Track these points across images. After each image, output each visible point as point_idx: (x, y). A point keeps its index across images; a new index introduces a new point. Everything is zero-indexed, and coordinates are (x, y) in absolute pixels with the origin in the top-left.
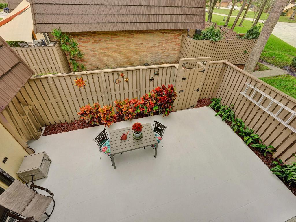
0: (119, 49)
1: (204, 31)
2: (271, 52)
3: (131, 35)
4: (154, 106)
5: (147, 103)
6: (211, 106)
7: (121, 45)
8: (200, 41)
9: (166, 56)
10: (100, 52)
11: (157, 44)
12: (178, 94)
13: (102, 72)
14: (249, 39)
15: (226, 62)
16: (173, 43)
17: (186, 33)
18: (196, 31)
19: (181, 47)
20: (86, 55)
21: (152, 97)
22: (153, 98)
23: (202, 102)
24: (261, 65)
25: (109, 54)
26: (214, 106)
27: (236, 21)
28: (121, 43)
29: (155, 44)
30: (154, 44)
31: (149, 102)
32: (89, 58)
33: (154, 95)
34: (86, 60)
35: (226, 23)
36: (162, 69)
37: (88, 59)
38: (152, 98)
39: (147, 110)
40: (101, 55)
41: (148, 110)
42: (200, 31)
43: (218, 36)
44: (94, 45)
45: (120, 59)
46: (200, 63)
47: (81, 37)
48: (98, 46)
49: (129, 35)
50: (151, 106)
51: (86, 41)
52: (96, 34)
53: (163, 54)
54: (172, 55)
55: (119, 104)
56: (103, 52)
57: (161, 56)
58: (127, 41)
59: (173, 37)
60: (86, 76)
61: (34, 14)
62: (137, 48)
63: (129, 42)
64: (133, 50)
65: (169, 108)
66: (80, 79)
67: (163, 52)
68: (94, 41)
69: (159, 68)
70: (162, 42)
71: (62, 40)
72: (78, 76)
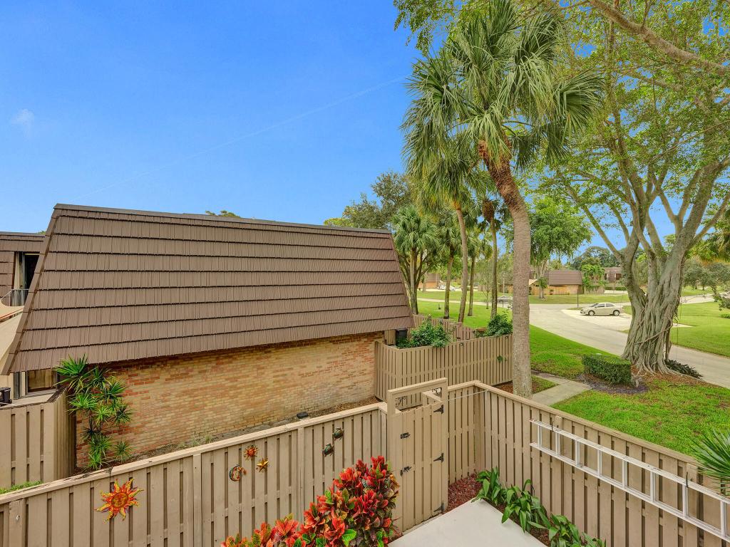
0: (235, 388)
1: (415, 331)
2: (540, 353)
3: (266, 353)
4: (346, 532)
5: (322, 527)
6: (484, 495)
7: (239, 378)
8: (413, 349)
9: (346, 390)
10: (182, 401)
11: (325, 366)
12: (398, 480)
13: (195, 453)
14: (497, 337)
15: (478, 383)
16: (359, 359)
17: (381, 338)
18: (397, 332)
19: (376, 366)
20: (138, 415)
21: (335, 501)
22: (339, 504)
23: (459, 491)
24: (537, 378)
25: (206, 402)
26: (488, 493)
27: (463, 310)
28: (241, 373)
29: (321, 367)
30: (317, 367)
31: (329, 519)
32: (147, 420)
33: (340, 495)
34: (137, 427)
35: (445, 313)
36: (350, 419)
37: (143, 425)
38: (335, 505)
40: (181, 410)
42: (405, 331)
43: (443, 337)
44: (168, 385)
45: (233, 410)
46: (430, 394)
47: (138, 369)
48: (179, 386)
49: (260, 355)
50: (337, 534)
51: (148, 379)
52: (179, 361)
53: (340, 386)
54: (360, 385)
56: (190, 399)
57: (335, 391)
58: (254, 367)
59: (357, 347)
60: (145, 473)
61: (23, 331)
62: (278, 379)
63: (258, 369)
64: (268, 386)
65: (385, 528)
66: (124, 487)
67: (339, 380)
68: (171, 376)
69: (343, 418)
70: (336, 360)
71: (81, 384)
72: (119, 478)
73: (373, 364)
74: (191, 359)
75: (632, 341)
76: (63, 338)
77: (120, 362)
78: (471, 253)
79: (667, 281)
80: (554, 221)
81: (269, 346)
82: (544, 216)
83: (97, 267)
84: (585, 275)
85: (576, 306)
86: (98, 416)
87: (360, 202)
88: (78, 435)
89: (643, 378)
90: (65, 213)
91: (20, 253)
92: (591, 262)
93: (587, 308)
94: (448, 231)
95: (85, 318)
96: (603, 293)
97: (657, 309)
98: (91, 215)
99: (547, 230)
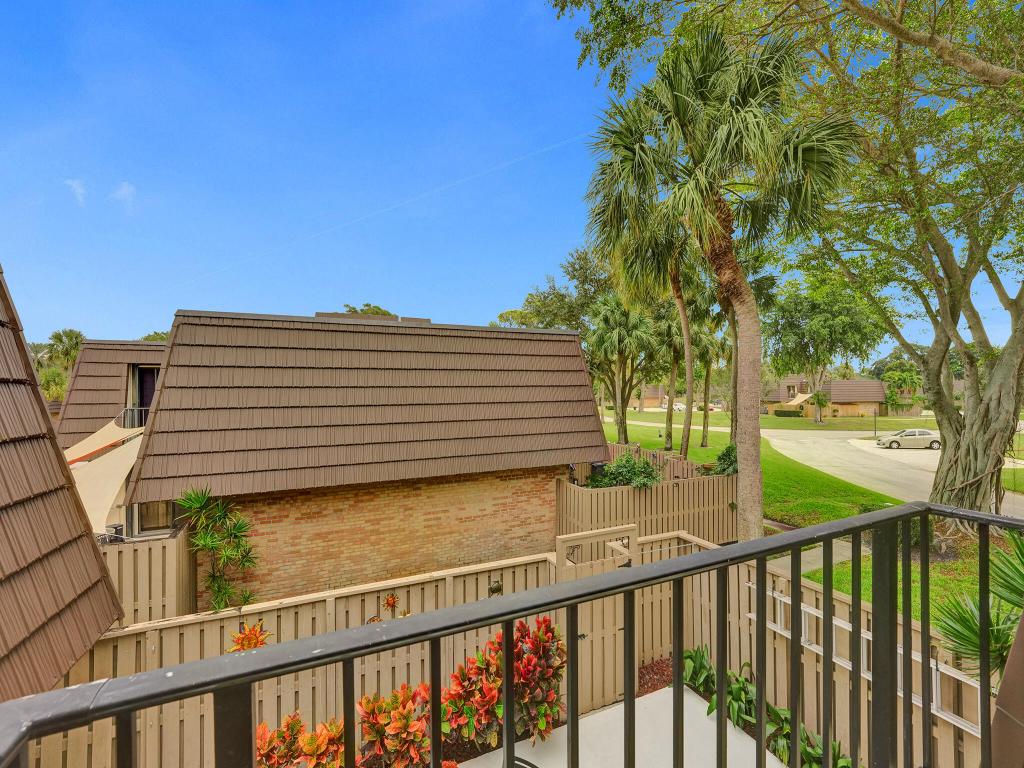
0: (377, 532)
1: (611, 467)
2: (800, 501)
3: (414, 490)
4: (499, 701)
5: (470, 694)
6: (687, 679)
7: (381, 520)
8: (606, 490)
9: (518, 541)
10: (314, 545)
11: (490, 509)
13: (329, 597)
14: (728, 475)
15: (684, 534)
16: (535, 501)
17: (565, 474)
18: (594, 468)
19: (558, 511)
20: (264, 560)
21: (488, 664)
22: (493, 669)
23: (656, 674)
25: (343, 549)
26: (693, 678)
27: (686, 438)
28: (384, 514)
29: (485, 510)
30: (480, 510)
31: (479, 685)
32: (274, 566)
33: (493, 659)
34: (263, 575)
35: (666, 443)
36: (511, 571)
37: (270, 573)
38: (487, 670)
39: (474, 721)
40: (313, 556)
41: (479, 721)
42: (602, 467)
43: (649, 475)
44: (299, 526)
46: (616, 545)
47: (264, 505)
48: (309, 528)
50: (489, 702)
51: (275, 517)
52: (312, 497)
53: (509, 536)
54: (537, 536)
55: (373, 712)
56: (325, 544)
58: (400, 507)
59: (533, 486)
60: (275, 614)
61: (144, 456)
62: (430, 523)
63: (406, 510)
64: (417, 531)
65: (548, 703)
66: (253, 629)
67: (508, 528)
68: (302, 514)
69: (502, 569)
70: (503, 501)
71: (203, 519)
72: (250, 618)
73: (554, 508)
74: (325, 495)
75: (941, 486)
76: (185, 466)
77: (245, 495)
78: (704, 357)
79: (995, 397)
80: (836, 307)
81: (419, 481)
82: (819, 300)
83: (221, 383)
84: (889, 386)
85: (871, 434)
86: (220, 558)
87: (545, 288)
88: (199, 580)
89: (954, 541)
90: (186, 320)
91: (134, 365)
92: (901, 367)
93: (888, 436)
94: (670, 327)
95: (207, 442)
96: (918, 414)
97: (979, 439)
98: (215, 322)
99: (825, 321)
